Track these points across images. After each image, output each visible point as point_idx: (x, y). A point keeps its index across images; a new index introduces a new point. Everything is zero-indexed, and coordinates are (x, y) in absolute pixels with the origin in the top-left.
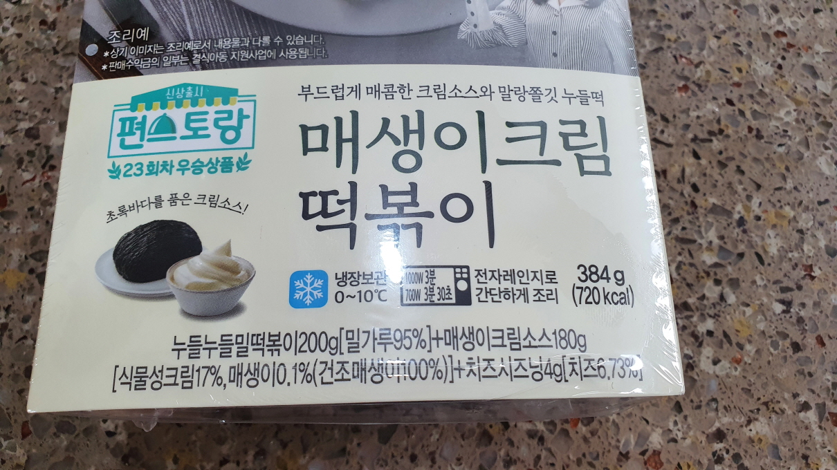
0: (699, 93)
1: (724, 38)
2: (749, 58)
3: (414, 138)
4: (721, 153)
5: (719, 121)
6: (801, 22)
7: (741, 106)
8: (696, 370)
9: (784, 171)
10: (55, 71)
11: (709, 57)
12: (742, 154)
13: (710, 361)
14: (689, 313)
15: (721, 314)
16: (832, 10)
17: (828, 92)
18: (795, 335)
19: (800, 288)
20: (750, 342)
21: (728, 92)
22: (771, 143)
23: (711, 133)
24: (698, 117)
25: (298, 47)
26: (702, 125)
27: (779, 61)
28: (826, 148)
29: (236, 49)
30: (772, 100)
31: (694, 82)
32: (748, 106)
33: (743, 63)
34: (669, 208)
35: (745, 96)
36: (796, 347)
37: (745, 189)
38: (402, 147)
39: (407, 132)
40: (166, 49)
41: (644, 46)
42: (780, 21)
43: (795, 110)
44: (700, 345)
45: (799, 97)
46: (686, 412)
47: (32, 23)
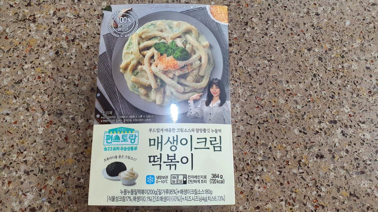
0: (262, 109)
1: (271, 91)
2: (278, 98)
3: (175, 142)
4: (266, 127)
5: (267, 117)
6: (295, 86)
7: (274, 113)
8: (253, 190)
9: (284, 133)
10: (79, 100)
11: (266, 97)
12: (272, 128)
13: (257, 187)
14: (253, 174)
15: (262, 174)
16: (304, 82)
17: (300, 109)
18: (282, 181)
19: (285, 167)
20: (269, 182)
21: (271, 109)
22: (281, 124)
23: (264, 121)
24: (261, 116)
25: (149, 118)
26: (262, 119)
27: (287, 99)
28: (298, 126)
29: (134, 118)
30: (283, 111)
31: (261, 105)
32: (276, 113)
33: (276, 99)
34: (250, 144)
35: (275, 110)
36: (281, 184)
37: (272, 138)
38: (172, 145)
39: (174, 141)
40: (117, 117)
41: (247, 94)
42: (289, 86)
43: (290, 114)
44: (255, 183)
45: (291, 110)
46: (249, 201)
47: (72, 85)
